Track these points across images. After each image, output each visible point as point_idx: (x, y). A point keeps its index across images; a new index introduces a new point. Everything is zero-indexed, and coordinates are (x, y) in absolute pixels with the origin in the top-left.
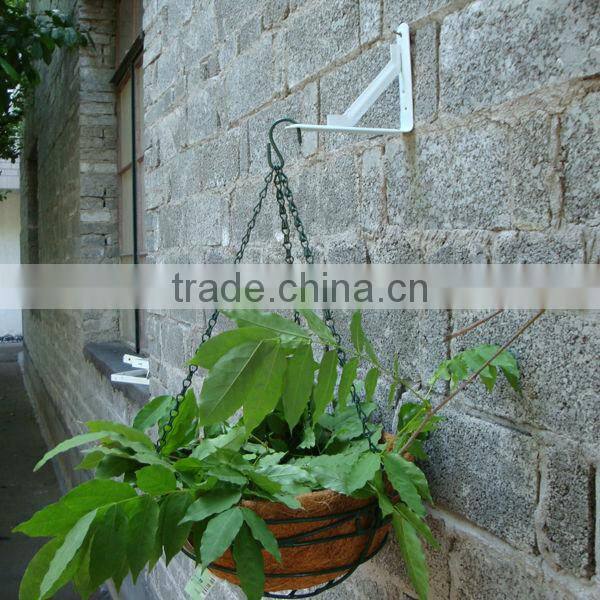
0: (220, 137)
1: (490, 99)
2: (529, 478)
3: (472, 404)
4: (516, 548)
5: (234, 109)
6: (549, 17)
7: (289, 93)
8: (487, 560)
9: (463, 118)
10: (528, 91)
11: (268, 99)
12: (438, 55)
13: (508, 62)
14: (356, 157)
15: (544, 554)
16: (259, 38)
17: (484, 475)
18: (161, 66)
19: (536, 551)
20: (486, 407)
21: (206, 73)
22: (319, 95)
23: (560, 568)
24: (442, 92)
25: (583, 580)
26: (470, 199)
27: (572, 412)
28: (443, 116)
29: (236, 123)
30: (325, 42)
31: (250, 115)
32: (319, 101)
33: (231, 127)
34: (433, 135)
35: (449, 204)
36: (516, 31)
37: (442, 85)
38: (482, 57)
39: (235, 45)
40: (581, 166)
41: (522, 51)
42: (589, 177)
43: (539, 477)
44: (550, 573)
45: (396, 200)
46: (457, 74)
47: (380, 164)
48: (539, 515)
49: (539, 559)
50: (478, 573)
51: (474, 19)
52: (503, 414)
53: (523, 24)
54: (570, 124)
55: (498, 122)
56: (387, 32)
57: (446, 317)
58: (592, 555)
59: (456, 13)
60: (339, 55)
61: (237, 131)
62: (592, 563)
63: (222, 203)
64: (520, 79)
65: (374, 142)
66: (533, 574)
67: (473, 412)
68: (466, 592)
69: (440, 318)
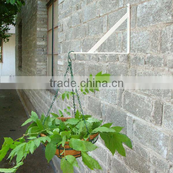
0: (81, 25)
1: (147, 25)
2: (150, 106)
3: (139, 91)
4: (147, 121)
5: (85, 19)
6: (160, 9)
7: (100, 17)
8: (141, 125)
9: (141, 28)
10: (155, 24)
11: (94, 18)
12: (136, 13)
13: (151, 17)
14: (116, 35)
15: (152, 122)
16: (93, 2)
17: (141, 106)
18: (64, 4)
19: (151, 121)
20: (142, 92)
21: (78, 8)
22: (108, 18)
23: (155, 124)
24: (137, 22)
25: (160, 126)
26: (141, 46)
27: (160, 92)
28: (137, 27)
29: (86, 22)
30: (110, 6)
31: (89, 21)
32: (108, 20)
33: (84, 23)
34: (134, 31)
35: (137, 47)
36: (153, 11)
37: (137, 20)
38: (146, 15)
39: (86, 2)
40: (164, 41)
41: (154, 15)
42: (166, 44)
43: (153, 106)
44: (153, 126)
45: (125, 45)
46: (140, 18)
47: (122, 36)
48: (152, 114)
49: (152, 123)
50: (139, 127)
51: (145, 6)
52: (146, 93)
53: (155, 9)
54: (163, 32)
55: (148, 30)
56: (125, 6)
57: (135, 72)
58: (162, 121)
59: (141, 4)
60: (113, 9)
61: (86, 25)
62: (162, 123)
63: (81, 42)
64: (153, 21)
65: (121, 31)
66: (150, 126)
67: (140, 93)
68: (136, 131)
69: (134, 72)
